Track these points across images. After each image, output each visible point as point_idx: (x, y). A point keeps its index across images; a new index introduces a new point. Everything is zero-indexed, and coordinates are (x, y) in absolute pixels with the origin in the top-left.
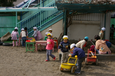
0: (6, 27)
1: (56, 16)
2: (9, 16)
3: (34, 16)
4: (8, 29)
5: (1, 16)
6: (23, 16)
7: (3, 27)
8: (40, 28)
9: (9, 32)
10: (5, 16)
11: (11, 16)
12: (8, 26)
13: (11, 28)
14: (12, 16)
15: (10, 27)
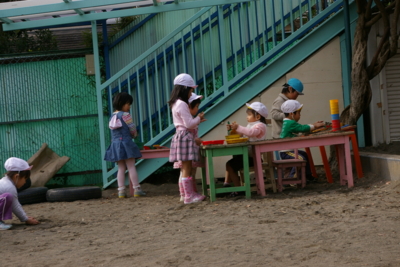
0: (26, 122)
1: (285, 41)
2: (42, 59)
3: (169, 50)
4: (39, 129)
5: (6, 63)
6: (117, 51)
7: (10, 124)
8: (227, 94)
9: (47, 148)
10: (21, 61)
11: (49, 59)
12: (36, 116)
13: (57, 125)
14: (56, 58)
15: (49, 120)
